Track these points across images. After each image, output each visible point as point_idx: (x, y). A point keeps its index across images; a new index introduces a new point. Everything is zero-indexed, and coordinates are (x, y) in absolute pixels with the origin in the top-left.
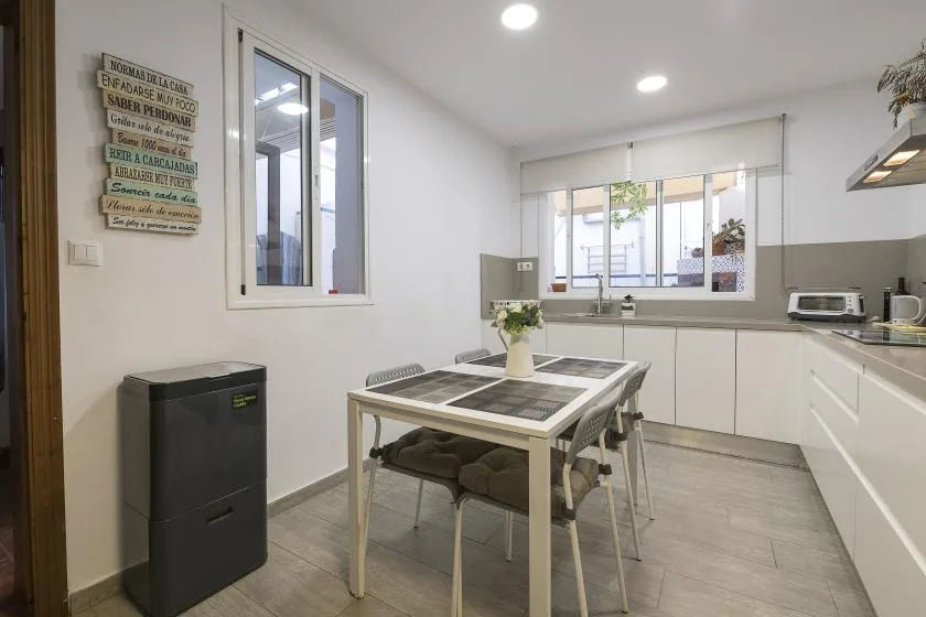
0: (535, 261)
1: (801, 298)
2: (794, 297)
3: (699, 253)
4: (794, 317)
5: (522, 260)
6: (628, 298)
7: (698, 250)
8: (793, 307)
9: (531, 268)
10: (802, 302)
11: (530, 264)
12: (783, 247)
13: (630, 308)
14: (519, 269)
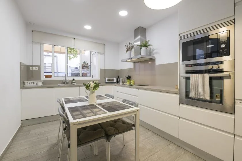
0: (39, 67)
1: (108, 79)
2: (107, 79)
3: (76, 68)
4: (107, 83)
5: (33, 66)
6: (74, 79)
7: (76, 67)
8: (107, 81)
9: (37, 69)
10: (109, 80)
11: (37, 68)
12: (104, 69)
13: (75, 82)
14: (31, 69)
